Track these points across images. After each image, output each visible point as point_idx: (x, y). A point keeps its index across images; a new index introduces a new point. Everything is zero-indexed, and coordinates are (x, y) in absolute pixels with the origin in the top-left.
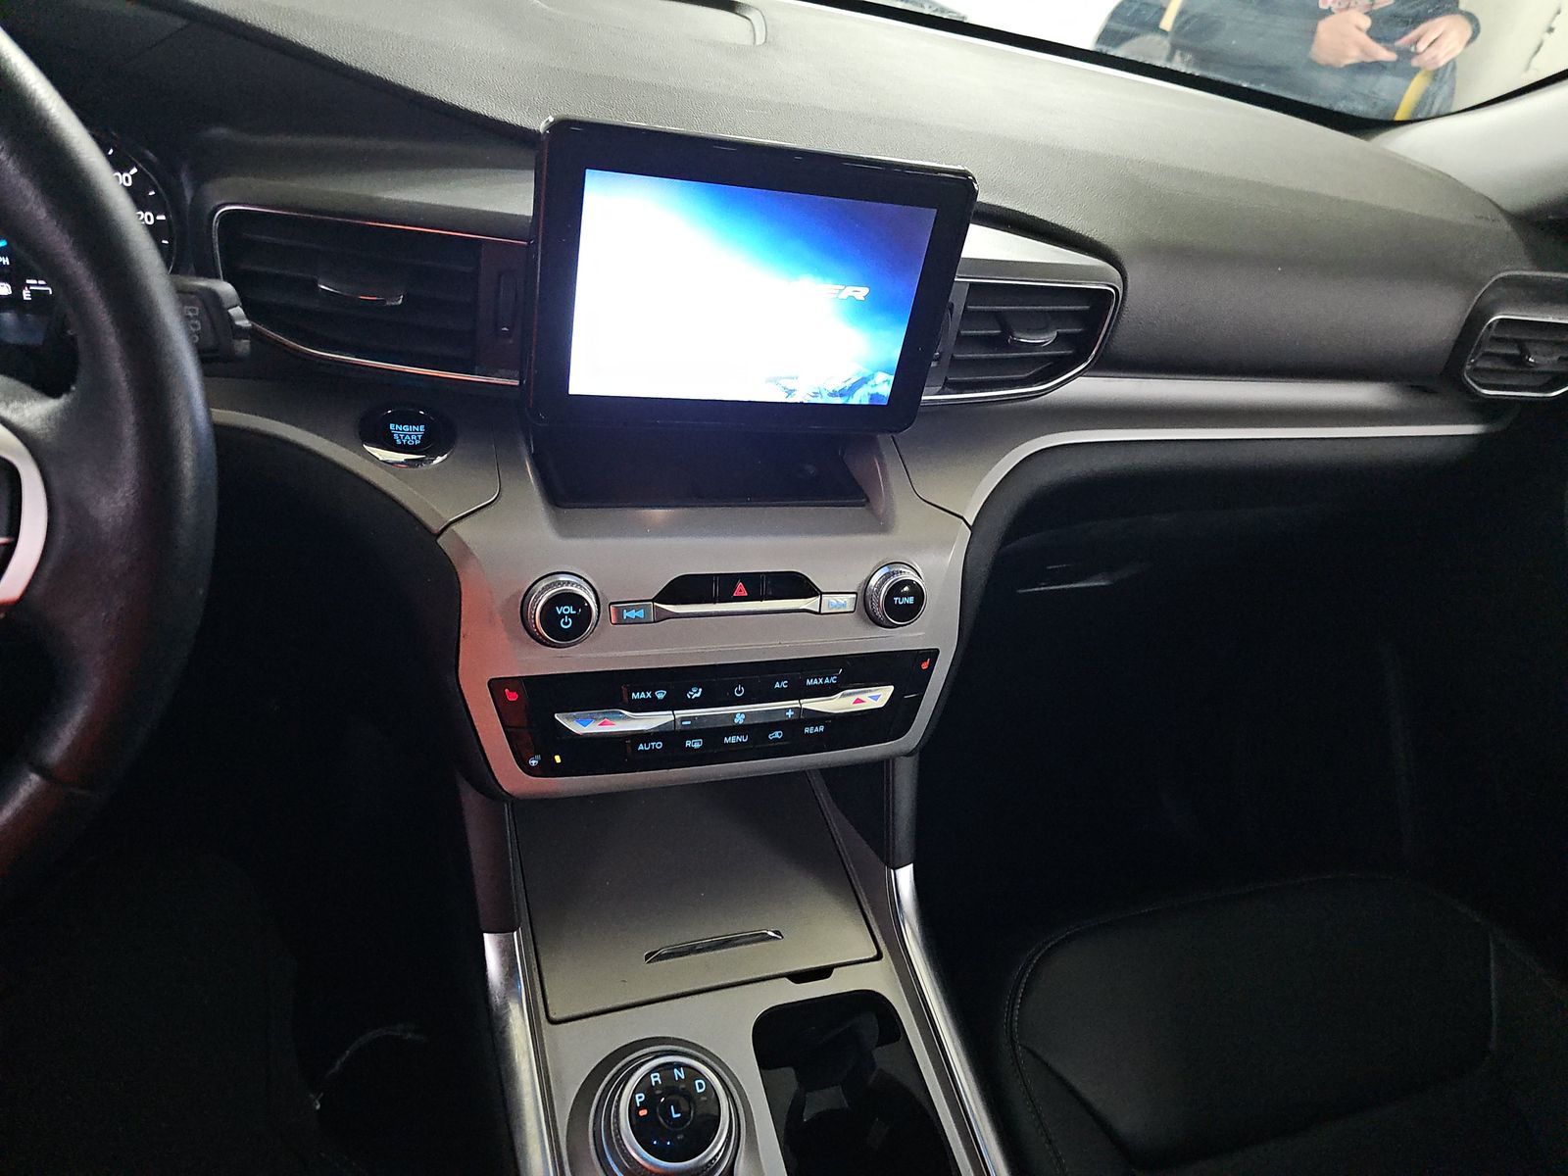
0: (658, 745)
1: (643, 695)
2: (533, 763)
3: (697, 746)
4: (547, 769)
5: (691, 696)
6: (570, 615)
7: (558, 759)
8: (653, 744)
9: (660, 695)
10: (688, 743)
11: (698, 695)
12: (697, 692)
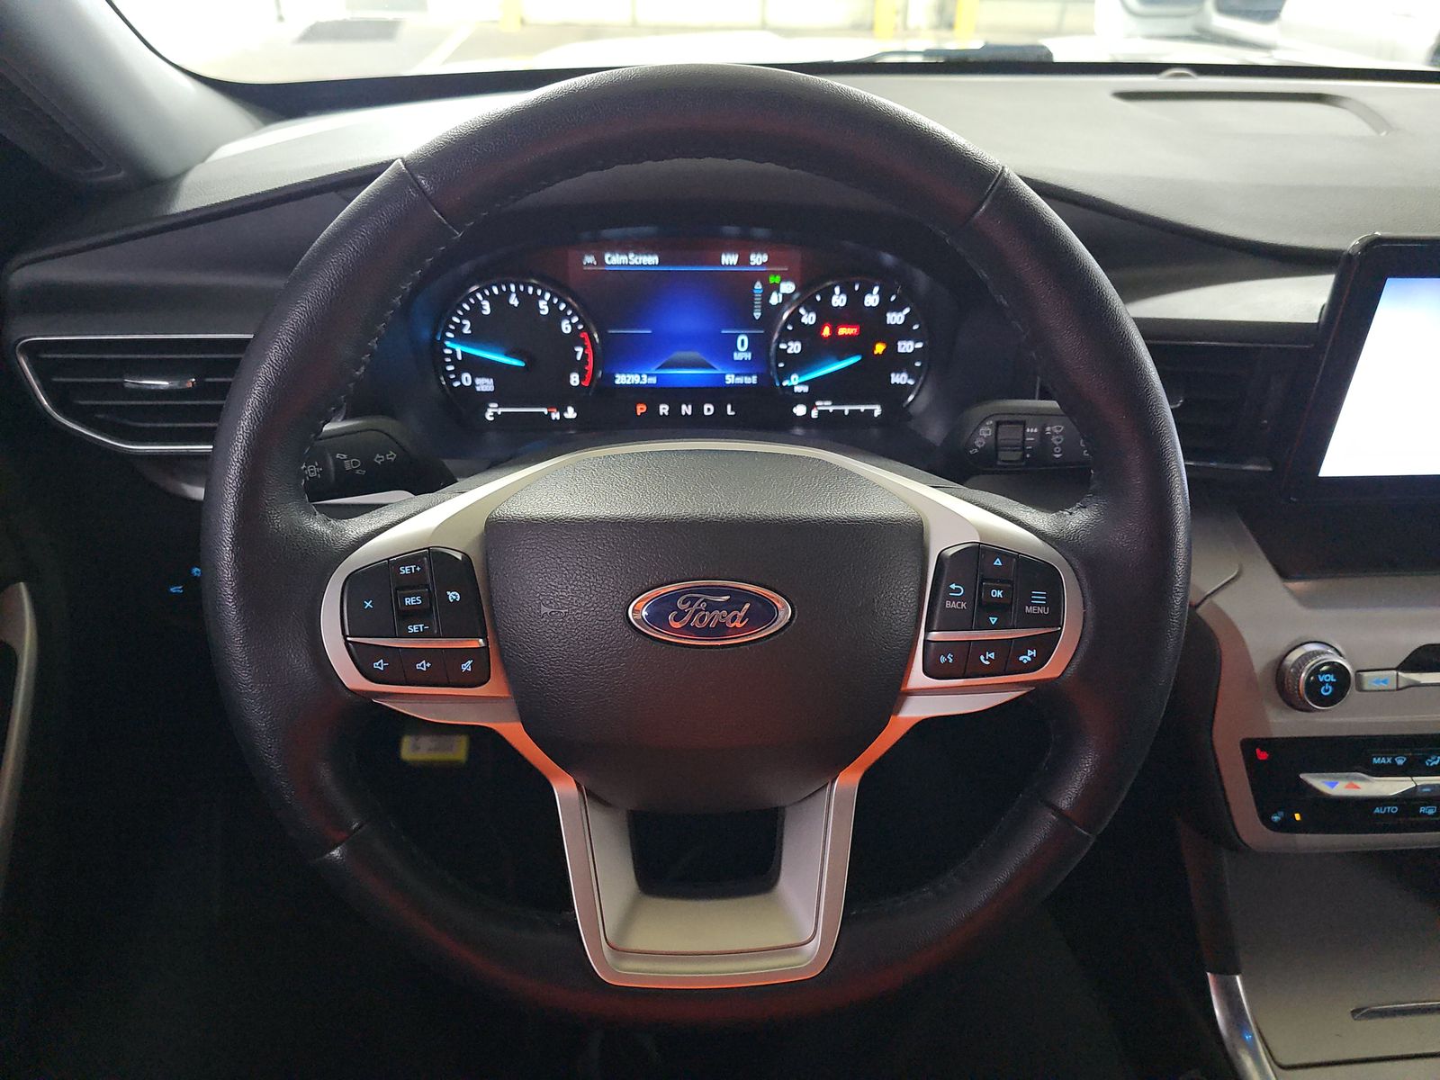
0: (1394, 809)
1: (1384, 761)
2: (1276, 818)
3: (1431, 812)
4: (1287, 826)
5: (1430, 763)
6: (1331, 683)
7: (1297, 817)
8: (1389, 808)
9: (1400, 762)
10: (1422, 810)
11: (1436, 763)
12: (1436, 760)
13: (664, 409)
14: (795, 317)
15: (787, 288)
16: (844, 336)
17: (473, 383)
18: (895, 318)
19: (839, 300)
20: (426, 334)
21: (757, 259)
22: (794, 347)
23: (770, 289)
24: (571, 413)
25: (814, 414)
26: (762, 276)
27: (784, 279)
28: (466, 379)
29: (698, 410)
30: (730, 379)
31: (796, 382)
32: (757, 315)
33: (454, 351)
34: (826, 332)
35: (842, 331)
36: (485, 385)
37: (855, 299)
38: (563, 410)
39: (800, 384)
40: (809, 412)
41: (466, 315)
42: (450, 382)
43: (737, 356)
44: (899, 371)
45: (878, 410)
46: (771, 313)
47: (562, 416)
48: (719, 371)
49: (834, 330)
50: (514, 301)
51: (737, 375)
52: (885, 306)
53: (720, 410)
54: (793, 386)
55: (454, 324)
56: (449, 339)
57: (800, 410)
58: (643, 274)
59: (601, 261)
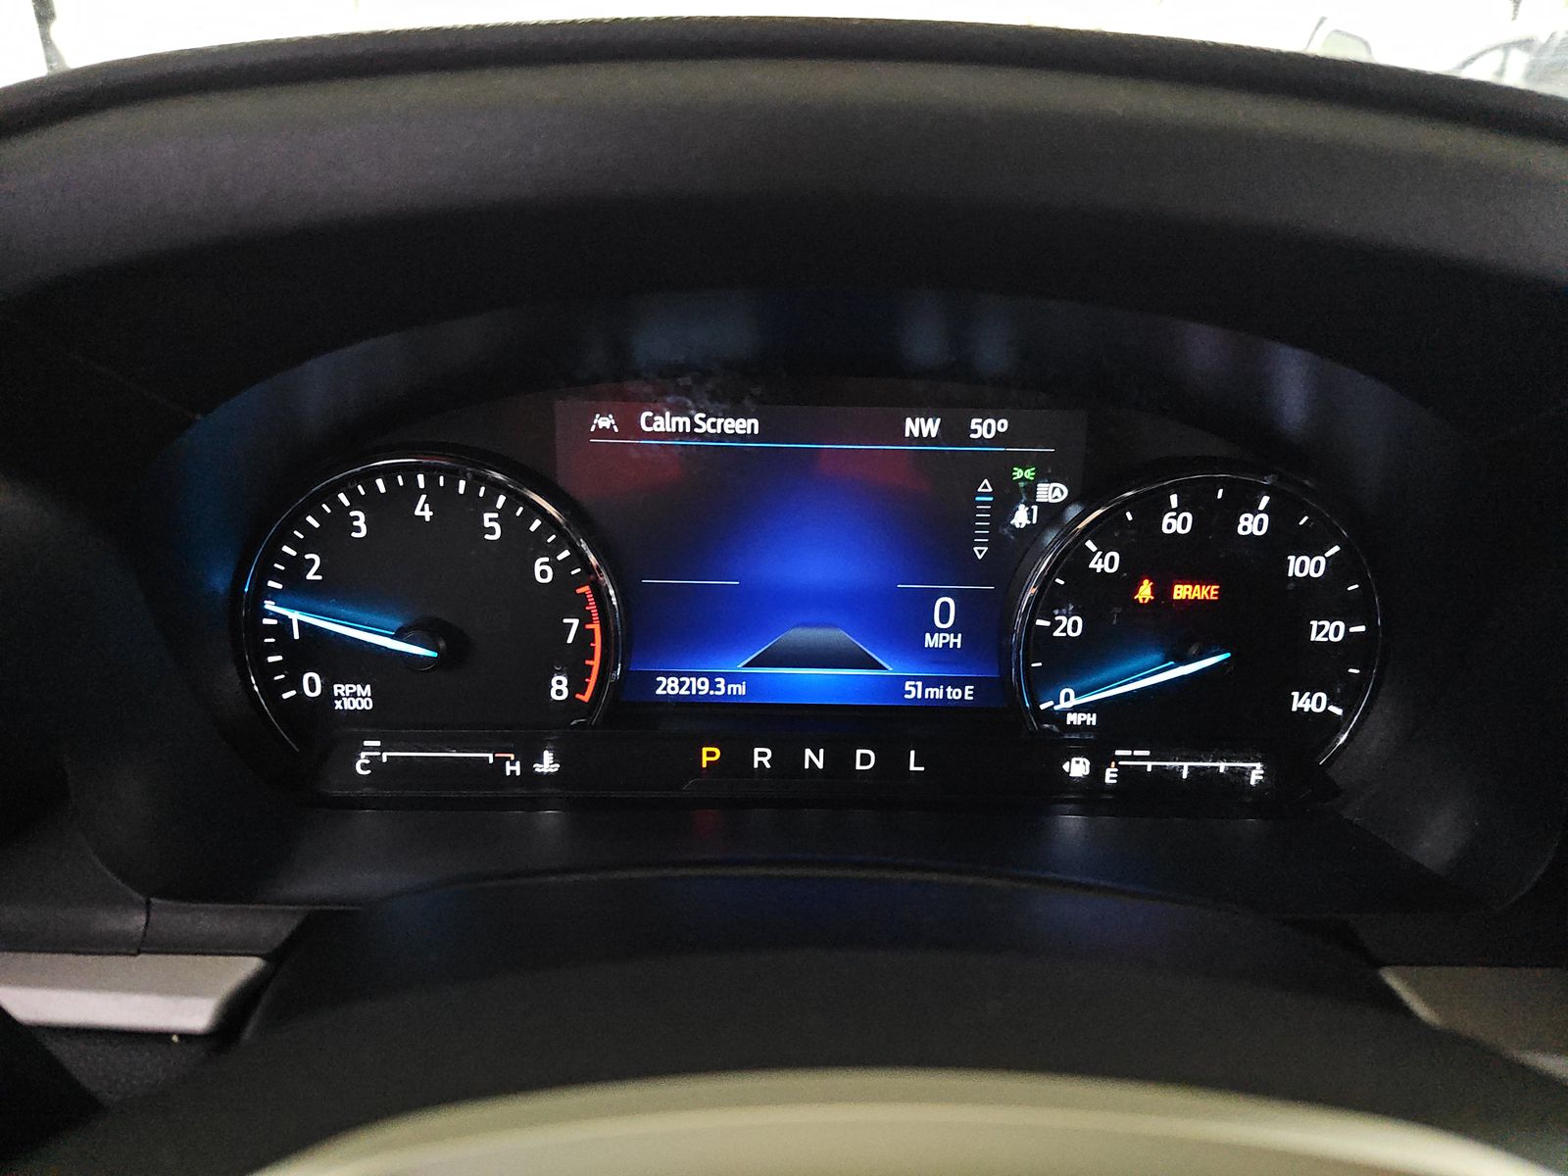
13: (762, 757)
14: (1073, 561)
15: (1051, 492)
16: (1185, 602)
17: (328, 696)
18: (1304, 566)
19: (1176, 524)
20: (220, 581)
21: (984, 428)
22: (1070, 626)
23: (1009, 496)
24: (547, 764)
25: (1110, 776)
26: (995, 463)
27: (1042, 476)
28: (312, 684)
29: (840, 760)
30: (913, 691)
31: (1069, 702)
32: (980, 552)
33: (285, 621)
34: (1145, 592)
35: (1181, 592)
36: (355, 697)
37: (1215, 521)
38: (531, 757)
39: (1076, 709)
40: (1097, 772)
41: (312, 541)
42: (273, 691)
43: (932, 641)
44: (1308, 687)
45: (1256, 773)
46: (1014, 549)
47: (527, 768)
48: (890, 671)
49: (1162, 591)
50: (423, 511)
51: (928, 682)
52: (1284, 539)
53: (892, 761)
54: (1064, 713)
55: (285, 559)
56: (274, 594)
57: (1078, 768)
58: (725, 455)
59: (629, 426)
